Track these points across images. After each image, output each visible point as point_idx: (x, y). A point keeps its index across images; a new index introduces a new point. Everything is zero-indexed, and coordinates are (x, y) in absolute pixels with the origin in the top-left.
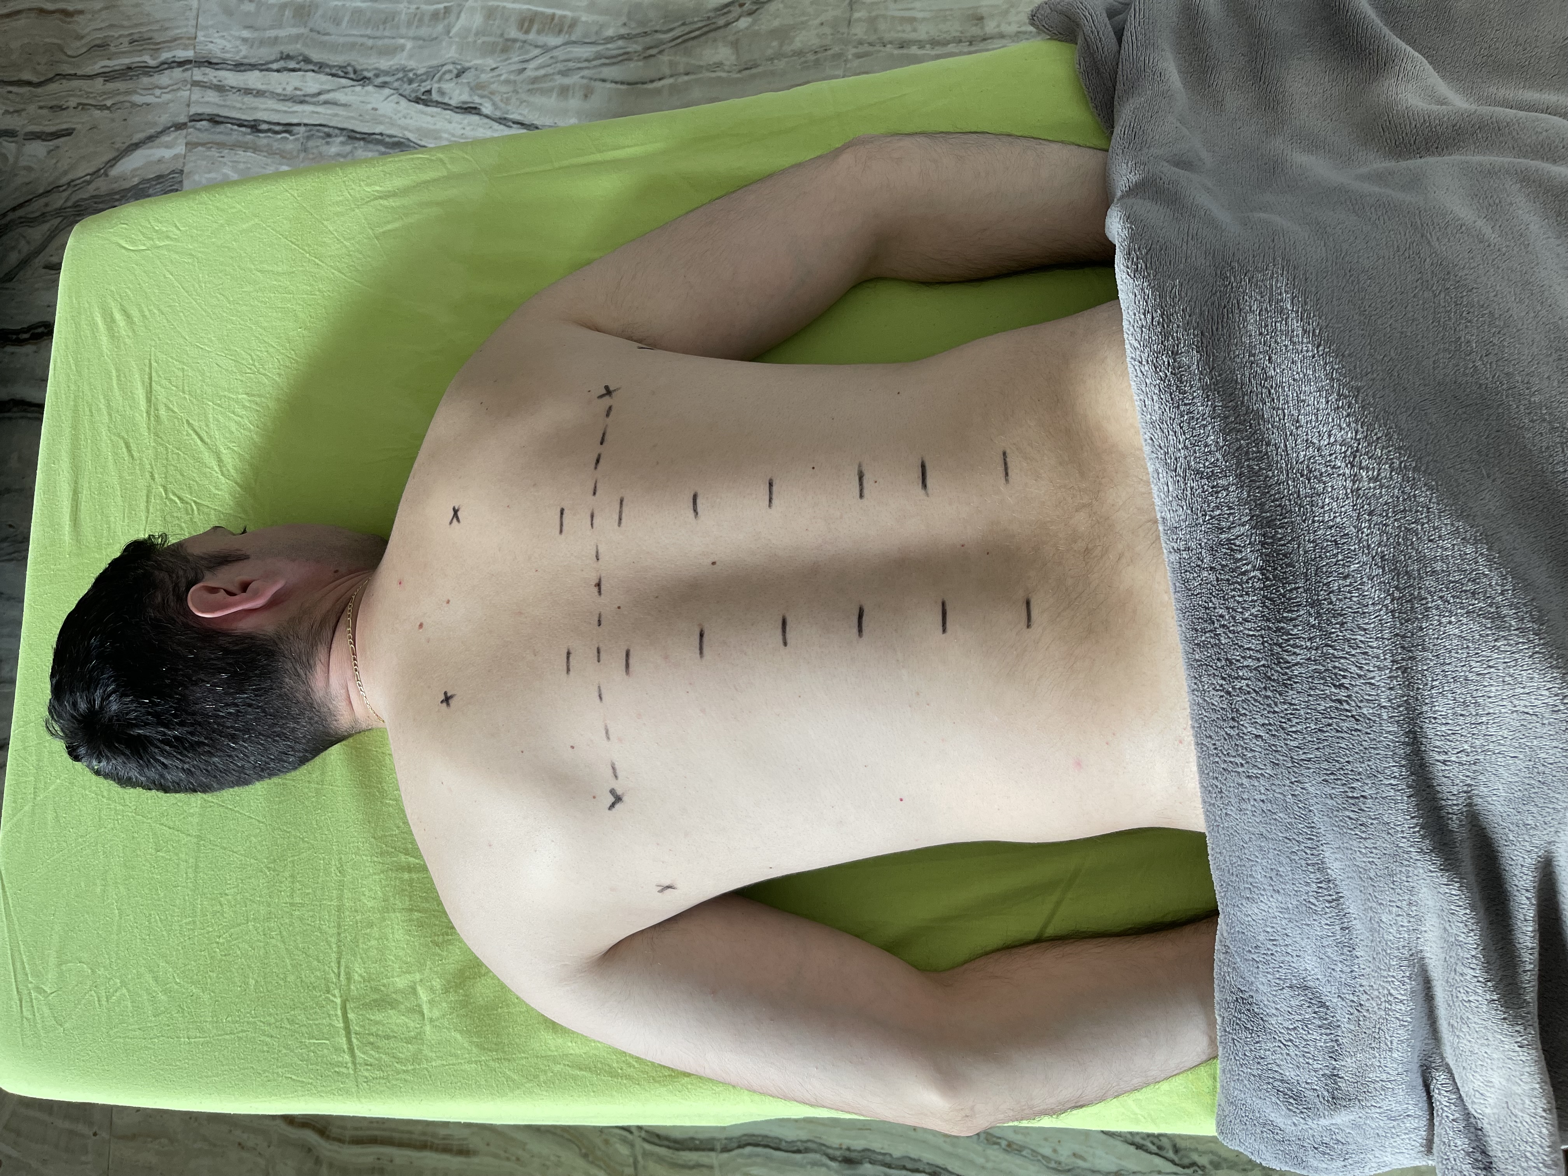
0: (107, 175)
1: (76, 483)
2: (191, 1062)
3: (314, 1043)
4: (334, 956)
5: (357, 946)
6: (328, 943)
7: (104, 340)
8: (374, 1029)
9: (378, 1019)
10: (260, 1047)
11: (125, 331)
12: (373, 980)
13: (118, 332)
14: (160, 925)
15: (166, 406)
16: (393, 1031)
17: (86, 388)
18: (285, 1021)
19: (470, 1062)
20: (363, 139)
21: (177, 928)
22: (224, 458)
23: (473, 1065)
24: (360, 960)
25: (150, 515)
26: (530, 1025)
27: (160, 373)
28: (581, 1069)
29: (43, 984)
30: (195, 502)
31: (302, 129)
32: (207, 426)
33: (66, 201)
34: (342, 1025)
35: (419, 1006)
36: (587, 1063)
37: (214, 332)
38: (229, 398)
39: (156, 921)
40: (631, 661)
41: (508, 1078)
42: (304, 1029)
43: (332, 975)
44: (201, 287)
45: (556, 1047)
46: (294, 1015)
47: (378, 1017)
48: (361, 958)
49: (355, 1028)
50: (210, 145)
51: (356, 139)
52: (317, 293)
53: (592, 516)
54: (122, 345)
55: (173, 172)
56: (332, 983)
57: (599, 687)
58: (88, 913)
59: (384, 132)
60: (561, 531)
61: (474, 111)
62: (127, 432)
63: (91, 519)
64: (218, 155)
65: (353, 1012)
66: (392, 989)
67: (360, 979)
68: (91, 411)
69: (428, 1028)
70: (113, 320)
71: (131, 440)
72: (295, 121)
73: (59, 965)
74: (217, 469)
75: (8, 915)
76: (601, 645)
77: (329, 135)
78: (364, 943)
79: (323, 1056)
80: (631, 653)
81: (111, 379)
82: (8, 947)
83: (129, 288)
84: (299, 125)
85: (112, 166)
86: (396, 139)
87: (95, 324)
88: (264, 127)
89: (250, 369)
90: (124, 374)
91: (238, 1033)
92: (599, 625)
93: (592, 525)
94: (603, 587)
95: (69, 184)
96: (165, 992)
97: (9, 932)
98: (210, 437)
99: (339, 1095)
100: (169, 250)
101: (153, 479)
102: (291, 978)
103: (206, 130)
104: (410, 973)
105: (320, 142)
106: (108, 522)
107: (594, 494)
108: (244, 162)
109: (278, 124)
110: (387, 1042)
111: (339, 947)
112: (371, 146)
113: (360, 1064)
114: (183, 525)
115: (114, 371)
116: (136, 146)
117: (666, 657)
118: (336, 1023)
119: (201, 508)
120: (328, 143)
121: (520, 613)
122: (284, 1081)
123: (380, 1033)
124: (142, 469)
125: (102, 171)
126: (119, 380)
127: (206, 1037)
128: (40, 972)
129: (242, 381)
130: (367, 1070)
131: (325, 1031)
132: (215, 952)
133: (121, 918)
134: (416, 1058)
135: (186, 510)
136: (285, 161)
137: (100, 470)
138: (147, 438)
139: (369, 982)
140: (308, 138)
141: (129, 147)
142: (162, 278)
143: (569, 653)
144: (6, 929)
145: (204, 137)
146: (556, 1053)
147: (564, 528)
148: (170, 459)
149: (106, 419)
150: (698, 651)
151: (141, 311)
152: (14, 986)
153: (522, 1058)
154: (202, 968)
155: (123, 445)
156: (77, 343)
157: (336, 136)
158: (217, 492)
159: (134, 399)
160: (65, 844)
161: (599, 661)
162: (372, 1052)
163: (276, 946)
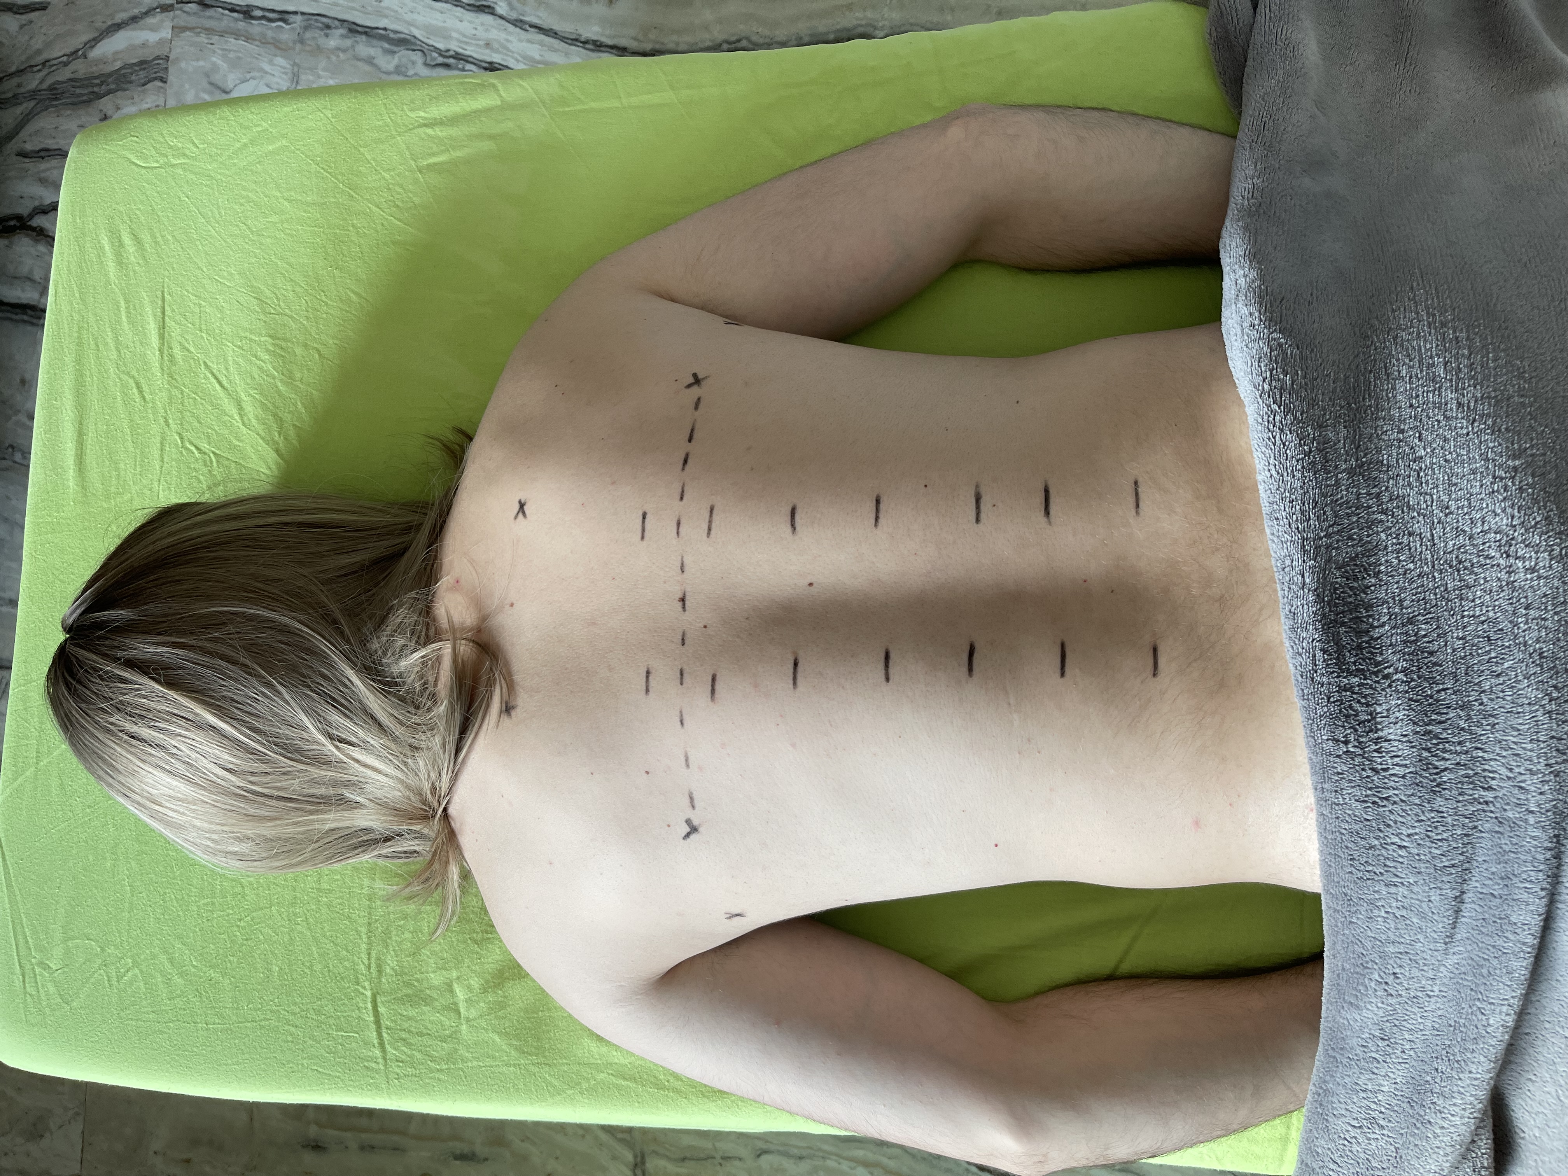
0: (85, 57)
1: (81, 423)
2: (209, 1049)
3: (342, 1036)
4: (364, 946)
5: (390, 938)
6: (358, 933)
7: (111, 267)
8: (406, 1025)
9: (411, 1015)
10: (284, 1037)
11: (135, 257)
12: (406, 974)
13: (128, 258)
14: (175, 904)
15: (181, 344)
16: (426, 1028)
17: (91, 319)
18: (312, 1012)
19: (508, 1065)
20: (366, 33)
21: (195, 908)
22: (244, 405)
23: (512, 1069)
24: (392, 953)
25: (166, 465)
26: (572, 1031)
27: (174, 307)
28: (625, 1079)
29: (47, 959)
30: (214, 453)
31: (299, 18)
32: (227, 369)
33: (41, 83)
34: (372, 1019)
35: (455, 1004)
36: (631, 1073)
37: (235, 265)
38: (251, 340)
39: (171, 900)
40: (717, 687)
41: (549, 1084)
42: (331, 1021)
43: (362, 967)
44: (220, 213)
45: (599, 1055)
46: (321, 1006)
47: (411, 1013)
48: (393, 950)
49: (385, 1022)
50: (199, 30)
51: (358, 32)
52: (351, 228)
53: (678, 524)
54: (131, 273)
55: (158, 58)
56: (362, 974)
57: (681, 712)
58: (96, 888)
59: (387, 27)
60: (643, 538)
61: (487, 10)
62: (138, 371)
63: (98, 464)
64: (206, 41)
65: (384, 1006)
66: (425, 984)
67: (392, 972)
68: (97, 345)
69: (464, 1027)
70: (121, 244)
71: (142, 381)
72: (291, 8)
73: (65, 941)
74: (237, 417)
75: (9, 886)
76: (685, 667)
77: (328, 27)
78: (397, 935)
79: (351, 1050)
80: (718, 678)
81: (119, 311)
82: (9, 918)
83: (139, 209)
84: (295, 13)
85: (92, 47)
86: (402, 36)
87: (102, 248)
88: (259, 13)
89: (274, 309)
90: (134, 306)
91: (260, 1021)
92: (683, 645)
93: (678, 533)
94: (687, 603)
95: (44, 64)
96: (181, 974)
97: (10, 903)
98: (230, 382)
99: (368, 1090)
100: (185, 170)
101: (168, 426)
102: (318, 967)
103: (194, 13)
104: (446, 969)
105: (317, 33)
106: (117, 469)
107: (682, 499)
108: (235, 51)
109: (273, 11)
110: (420, 1039)
111: (369, 938)
112: (375, 42)
113: (391, 1060)
114: (201, 477)
115: (122, 302)
116: (118, 27)
117: (756, 686)
118: (365, 1016)
119: (221, 460)
120: (327, 36)
121: (594, 624)
122: (310, 1073)
123: (412, 1029)
124: (155, 412)
125: (80, 52)
126: (128, 312)
127: (225, 1024)
128: (45, 948)
129: (265, 322)
130: (399, 1066)
131: (354, 1023)
132: (235, 936)
133: (133, 895)
134: (451, 1057)
135: (205, 461)
136: (278, 52)
137: (107, 411)
138: (159, 379)
139: (401, 976)
140: (306, 28)
141: (110, 26)
142: (177, 201)
143: (648, 673)
144: (7, 901)
145: (192, 21)
146: (599, 1061)
147: (646, 534)
148: (187, 404)
149: (114, 355)
150: (791, 682)
151: (154, 237)
152: (16, 960)
153: (563, 1064)
154: (221, 951)
155: (134, 385)
156: (81, 268)
157: (336, 28)
158: (237, 443)
159: (145, 335)
160: (70, 814)
161: (682, 684)
162: (404, 1048)
163: (302, 933)
